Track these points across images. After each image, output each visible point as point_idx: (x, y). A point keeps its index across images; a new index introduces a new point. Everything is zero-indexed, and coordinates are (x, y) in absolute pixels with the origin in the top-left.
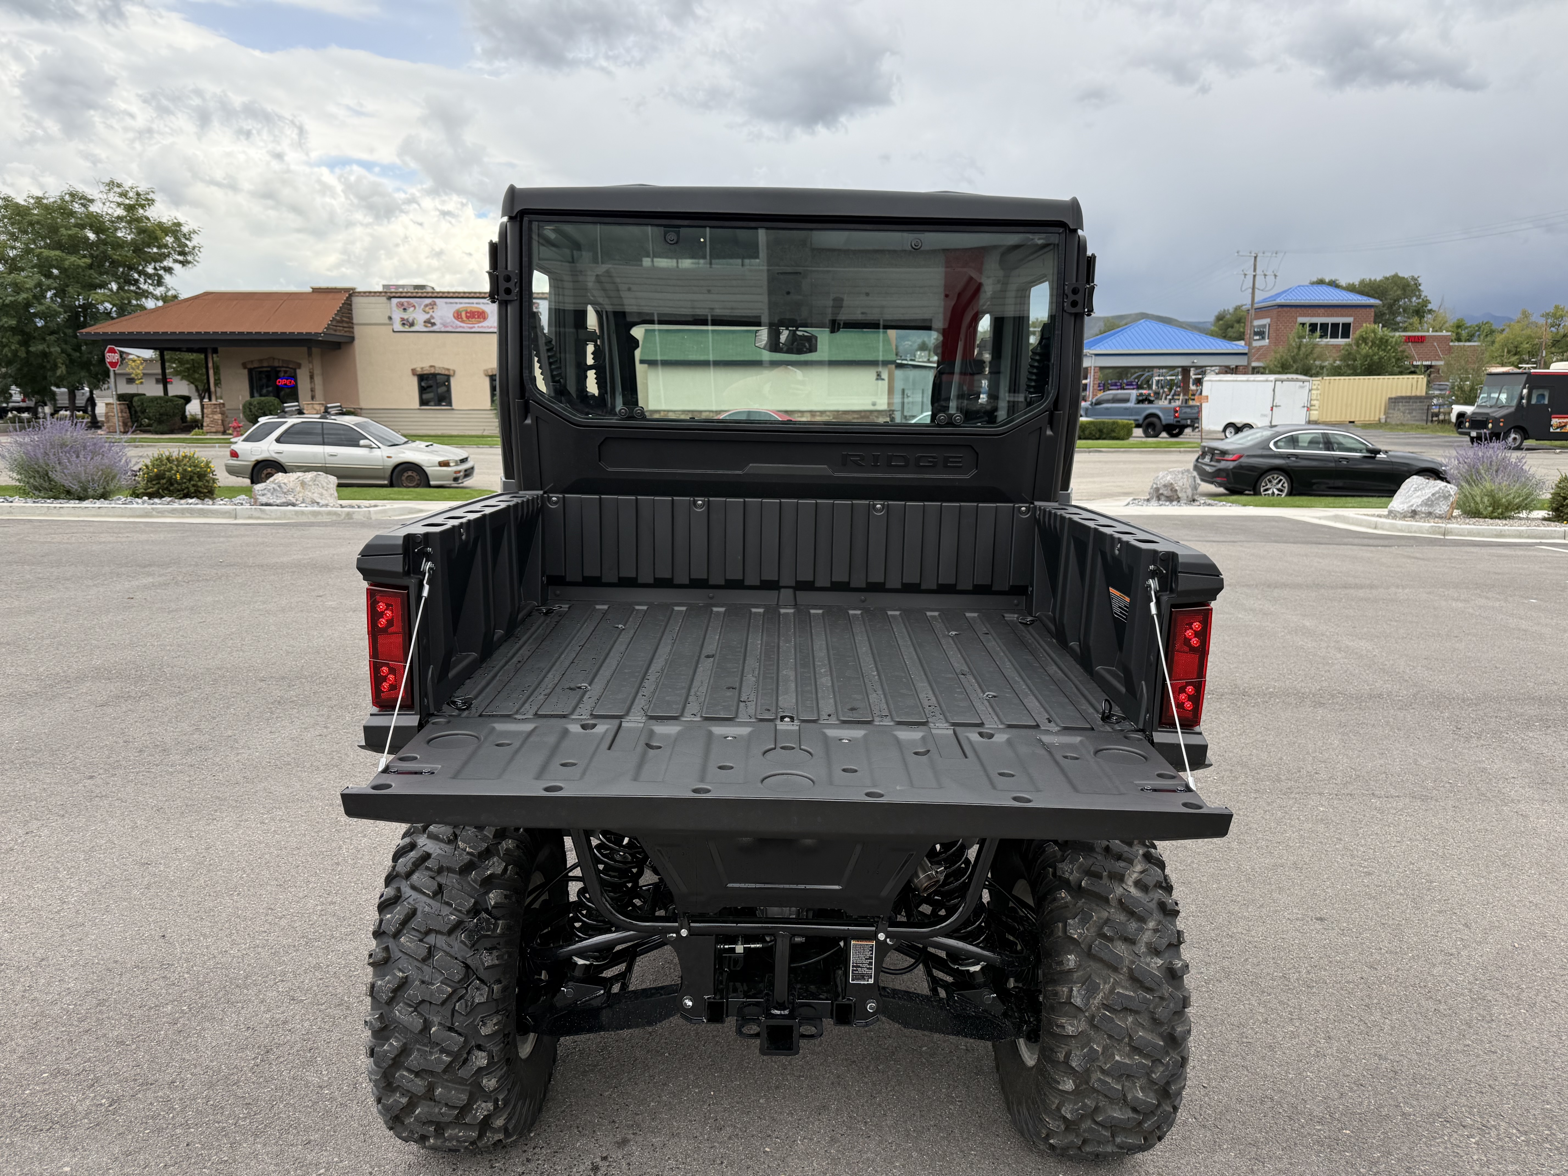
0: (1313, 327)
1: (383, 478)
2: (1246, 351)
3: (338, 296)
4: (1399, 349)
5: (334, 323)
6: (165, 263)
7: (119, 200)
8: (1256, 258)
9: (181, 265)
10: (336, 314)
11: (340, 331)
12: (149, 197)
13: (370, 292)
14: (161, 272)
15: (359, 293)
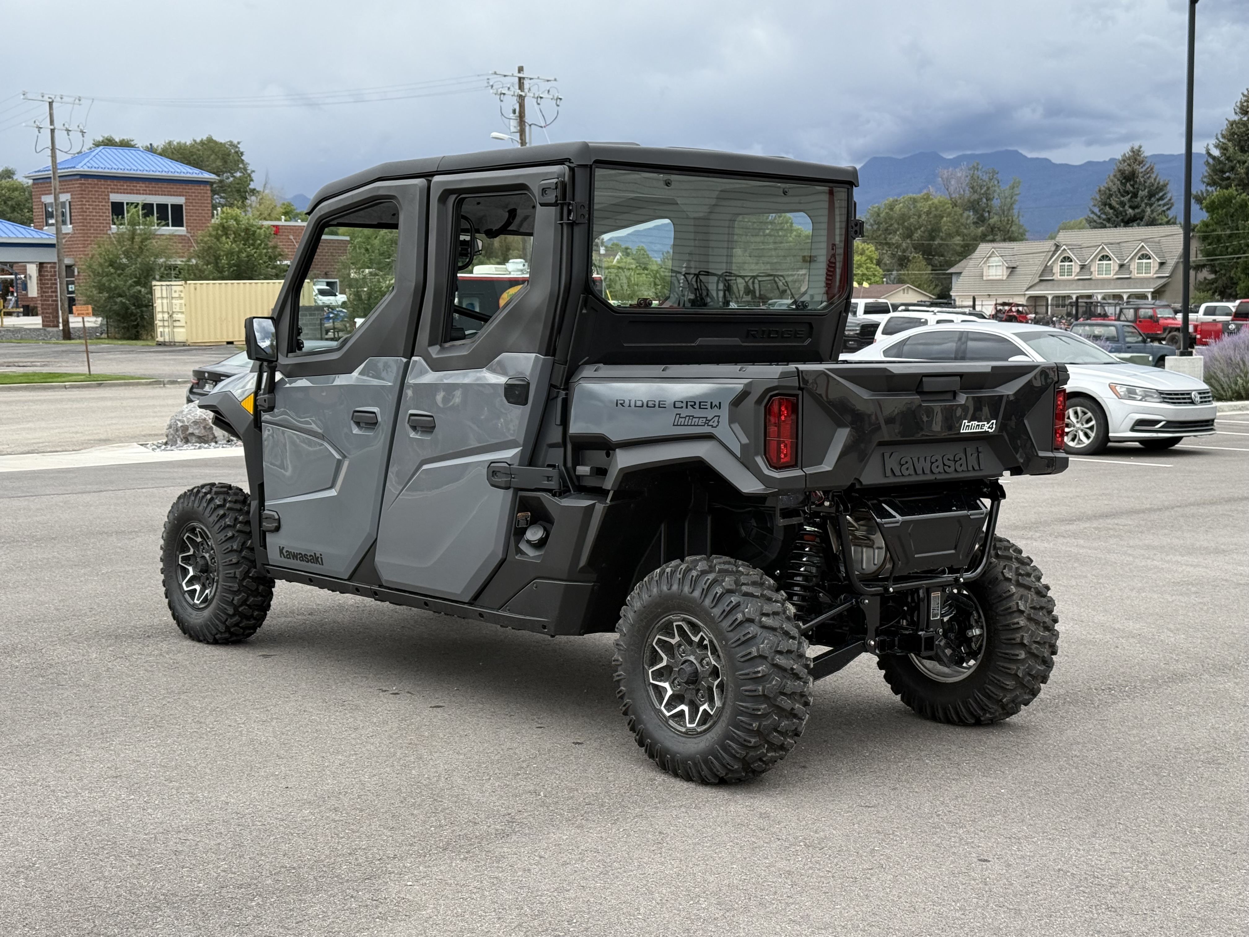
0: (148, 208)
2: (54, 241)
4: (270, 244)
8: (51, 104)
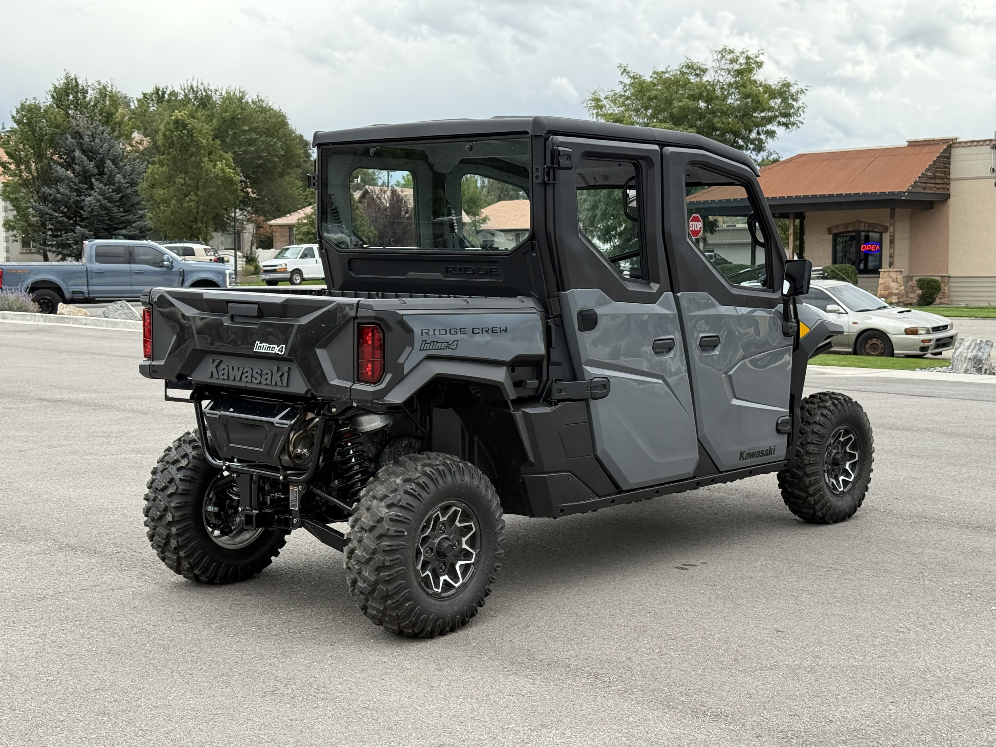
1: (848, 346)
3: (935, 148)
5: (924, 180)
6: (769, 127)
7: (730, 67)
9: (784, 128)
10: (927, 170)
11: (931, 188)
12: (758, 60)
13: (973, 142)
14: (763, 137)
15: (960, 143)
